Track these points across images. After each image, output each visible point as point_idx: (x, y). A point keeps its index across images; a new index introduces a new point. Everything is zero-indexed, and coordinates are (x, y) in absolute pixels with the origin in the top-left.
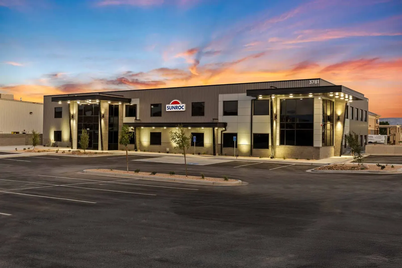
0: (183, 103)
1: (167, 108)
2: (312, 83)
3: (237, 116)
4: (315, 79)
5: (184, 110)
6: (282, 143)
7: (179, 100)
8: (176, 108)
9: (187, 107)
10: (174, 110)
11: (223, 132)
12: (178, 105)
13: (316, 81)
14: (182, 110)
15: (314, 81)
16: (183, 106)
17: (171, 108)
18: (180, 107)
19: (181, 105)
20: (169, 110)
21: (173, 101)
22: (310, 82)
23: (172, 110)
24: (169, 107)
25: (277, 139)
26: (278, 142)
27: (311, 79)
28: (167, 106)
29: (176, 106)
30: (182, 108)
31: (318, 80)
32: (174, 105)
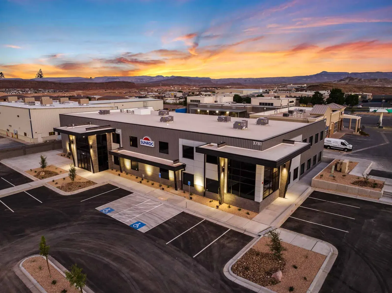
0: (152, 140)
1: (141, 142)
2: (255, 144)
3: (193, 160)
4: (258, 141)
5: (153, 146)
6: (228, 191)
7: (149, 137)
8: (148, 143)
9: (155, 144)
10: (146, 145)
11: (183, 171)
12: (149, 142)
13: (259, 143)
14: (151, 146)
15: (257, 142)
16: (152, 143)
17: (143, 143)
18: (150, 144)
19: (151, 142)
20: (142, 144)
21: (145, 137)
22: (254, 143)
23: (144, 145)
24: (142, 142)
25: (225, 187)
26: (225, 191)
27: (255, 140)
28: (141, 140)
29: (147, 142)
30: (152, 145)
31: (261, 143)
32: (146, 141)
